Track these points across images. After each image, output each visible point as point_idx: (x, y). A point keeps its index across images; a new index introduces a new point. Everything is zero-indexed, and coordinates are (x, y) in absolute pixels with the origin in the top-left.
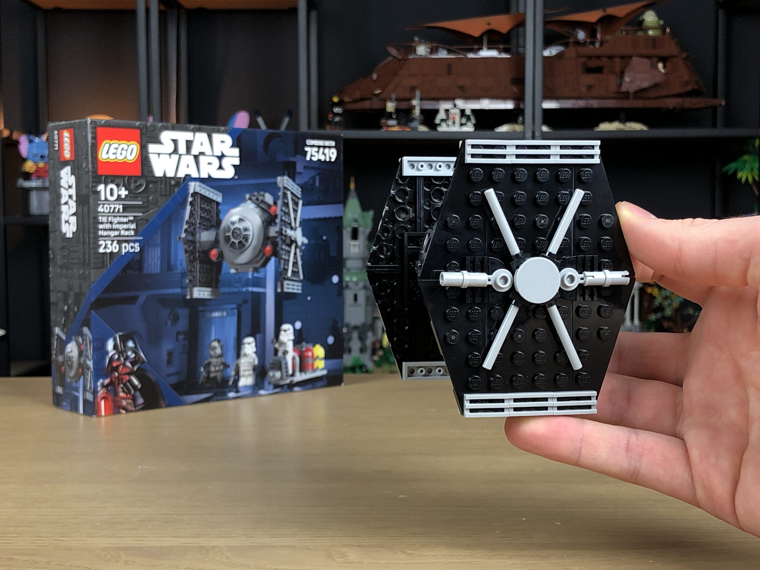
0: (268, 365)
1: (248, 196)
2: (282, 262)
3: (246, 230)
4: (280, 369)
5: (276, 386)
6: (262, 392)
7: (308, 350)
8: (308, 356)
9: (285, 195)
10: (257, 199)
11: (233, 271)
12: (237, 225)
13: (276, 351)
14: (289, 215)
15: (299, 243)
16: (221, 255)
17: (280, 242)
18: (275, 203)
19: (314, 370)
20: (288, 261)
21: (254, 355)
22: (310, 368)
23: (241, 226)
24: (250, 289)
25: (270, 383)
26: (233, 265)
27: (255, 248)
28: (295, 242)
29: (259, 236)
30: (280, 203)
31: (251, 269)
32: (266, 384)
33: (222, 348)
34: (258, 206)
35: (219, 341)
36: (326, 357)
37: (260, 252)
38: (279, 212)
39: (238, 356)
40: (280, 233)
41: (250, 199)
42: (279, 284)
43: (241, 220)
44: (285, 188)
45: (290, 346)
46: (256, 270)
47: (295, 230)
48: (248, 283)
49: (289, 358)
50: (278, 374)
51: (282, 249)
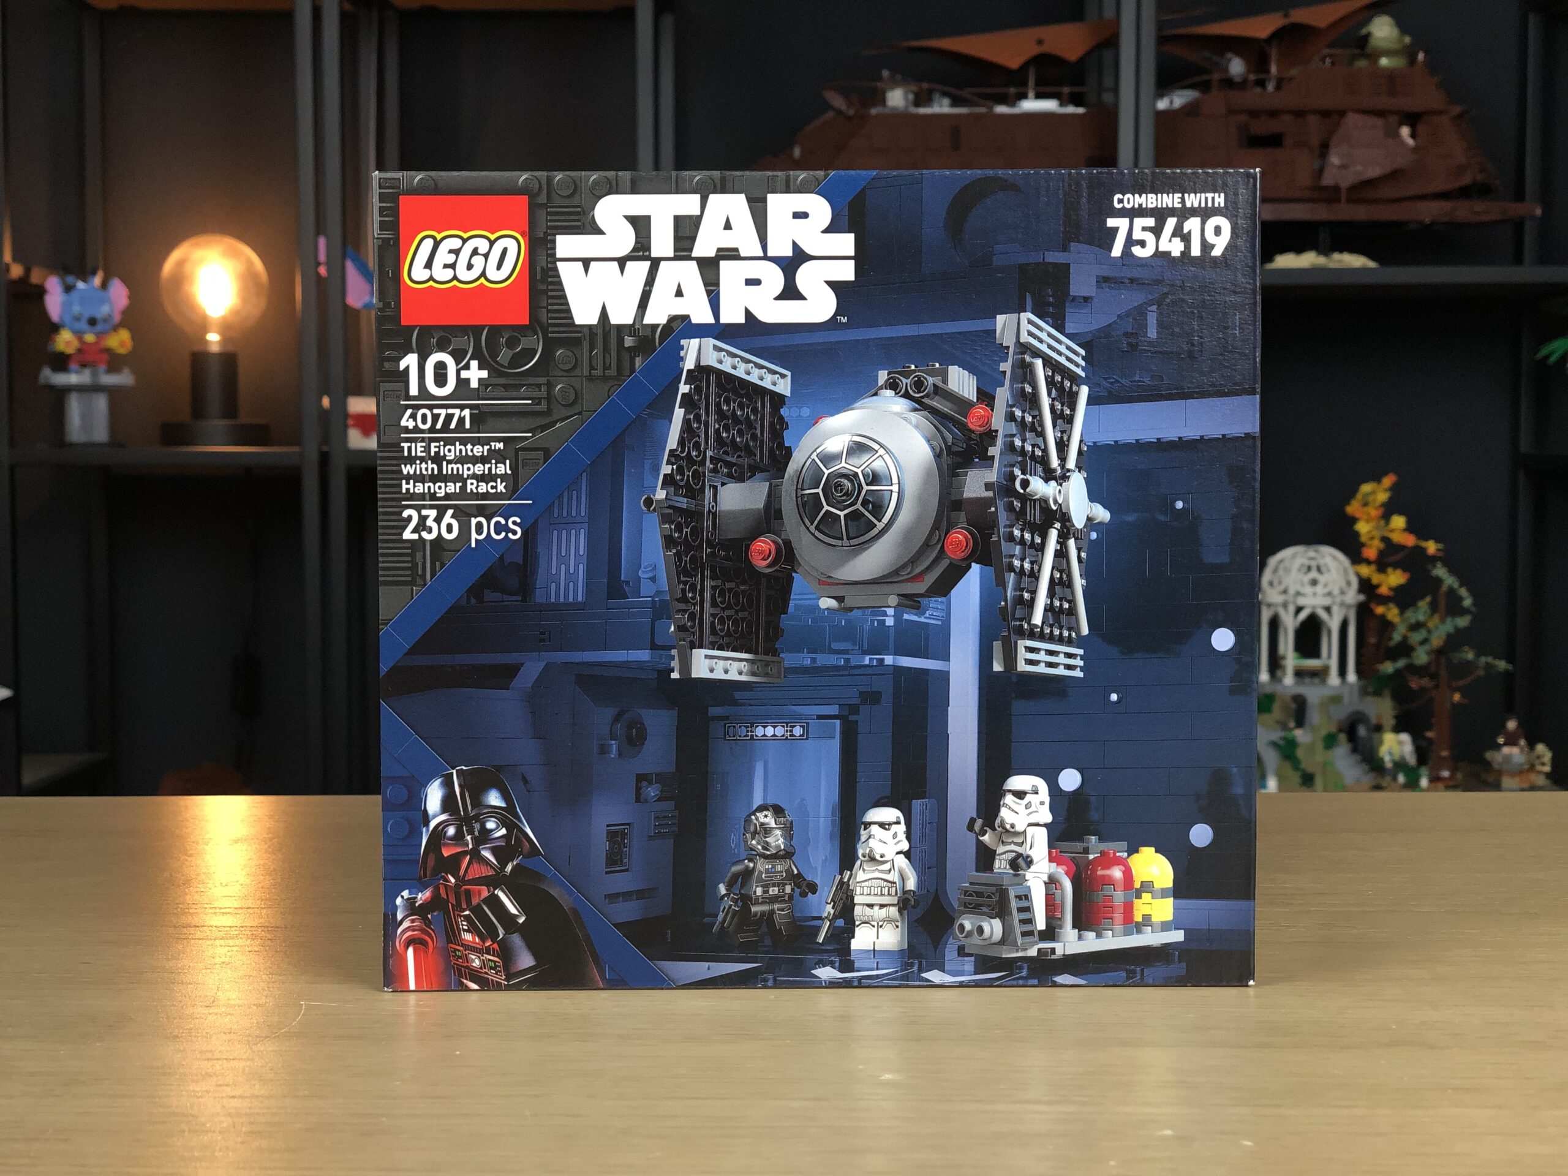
0: (954, 897)
1: (883, 376)
2: (1011, 578)
3: (875, 478)
4: (1001, 911)
5: (985, 963)
6: (935, 976)
7: (1108, 861)
8: (1109, 881)
9: (1024, 372)
10: (919, 385)
11: (827, 603)
12: (842, 465)
13: (985, 857)
14: (1042, 434)
15: (1079, 522)
16: (787, 555)
17: (1003, 518)
18: (986, 397)
19: (1133, 926)
20: (1035, 576)
21: (902, 862)
22: (1119, 916)
23: (858, 465)
24: (889, 660)
25: (962, 952)
26: (827, 583)
27: (908, 535)
28: (1065, 518)
29: (921, 500)
30: (1003, 395)
31: (893, 600)
32: (950, 953)
33: (788, 830)
34: (920, 405)
35: (778, 811)
36: (1180, 890)
37: (926, 545)
38: (998, 421)
39: (848, 859)
40: (1006, 488)
41: (893, 385)
42: (997, 646)
43: (858, 448)
44: (1024, 348)
45: (1038, 845)
46: (911, 602)
47: (1064, 477)
48: (879, 643)
49: (1035, 881)
50: (994, 928)
51: (1011, 538)
